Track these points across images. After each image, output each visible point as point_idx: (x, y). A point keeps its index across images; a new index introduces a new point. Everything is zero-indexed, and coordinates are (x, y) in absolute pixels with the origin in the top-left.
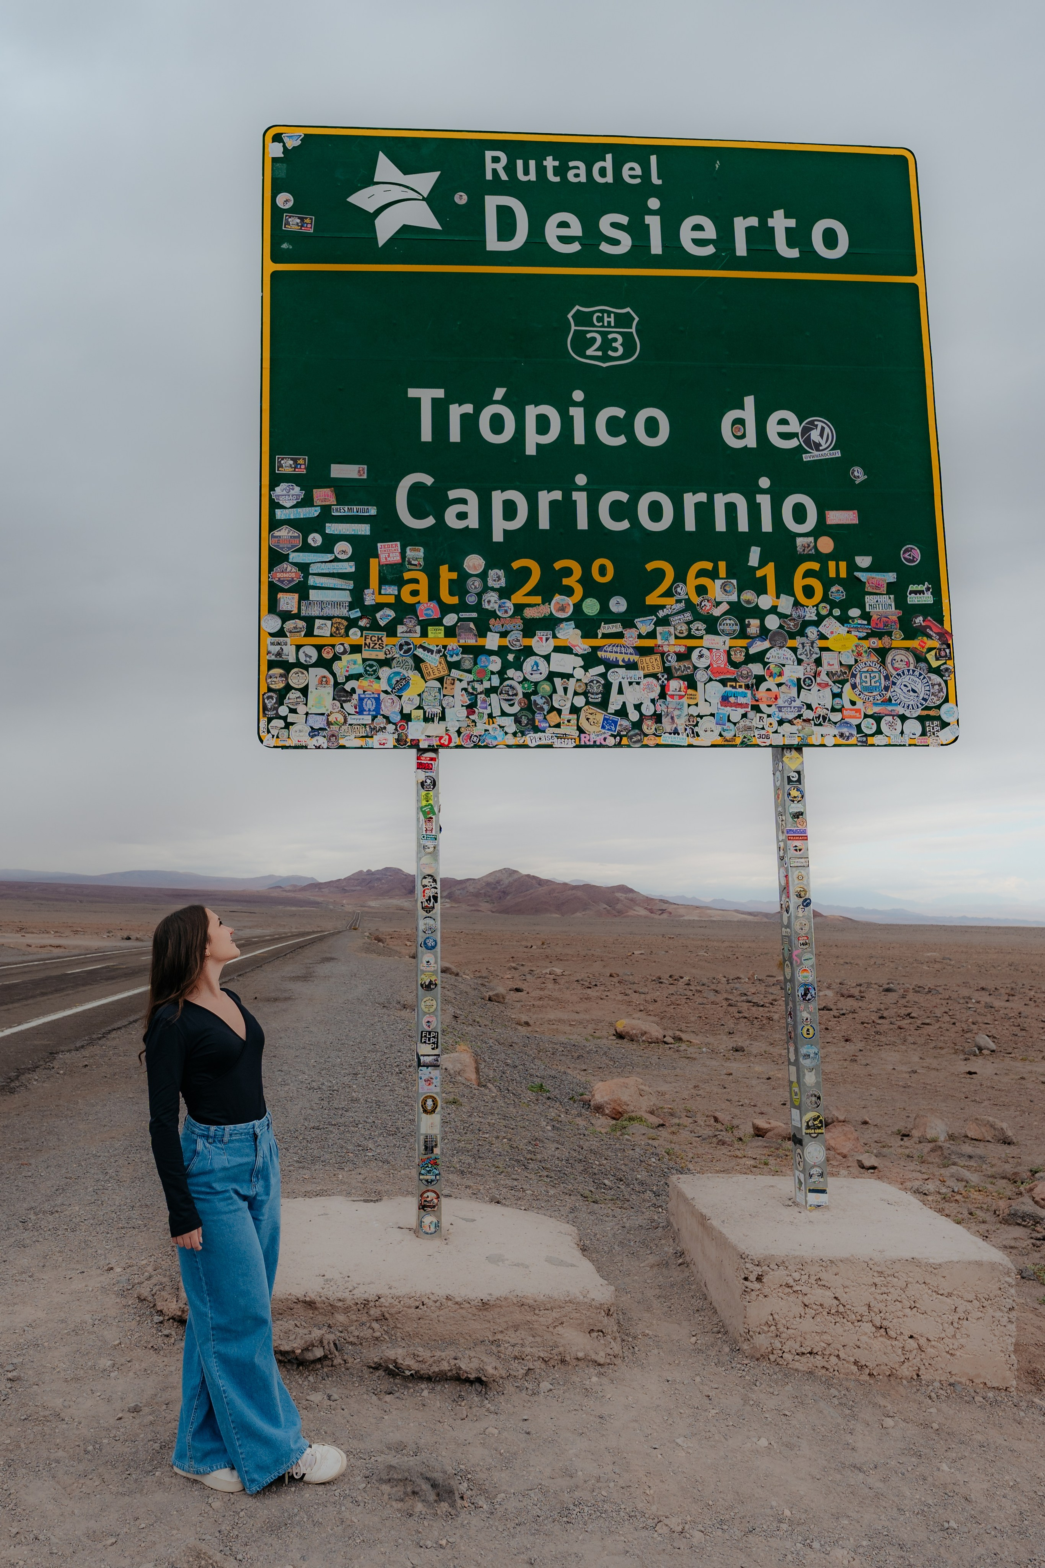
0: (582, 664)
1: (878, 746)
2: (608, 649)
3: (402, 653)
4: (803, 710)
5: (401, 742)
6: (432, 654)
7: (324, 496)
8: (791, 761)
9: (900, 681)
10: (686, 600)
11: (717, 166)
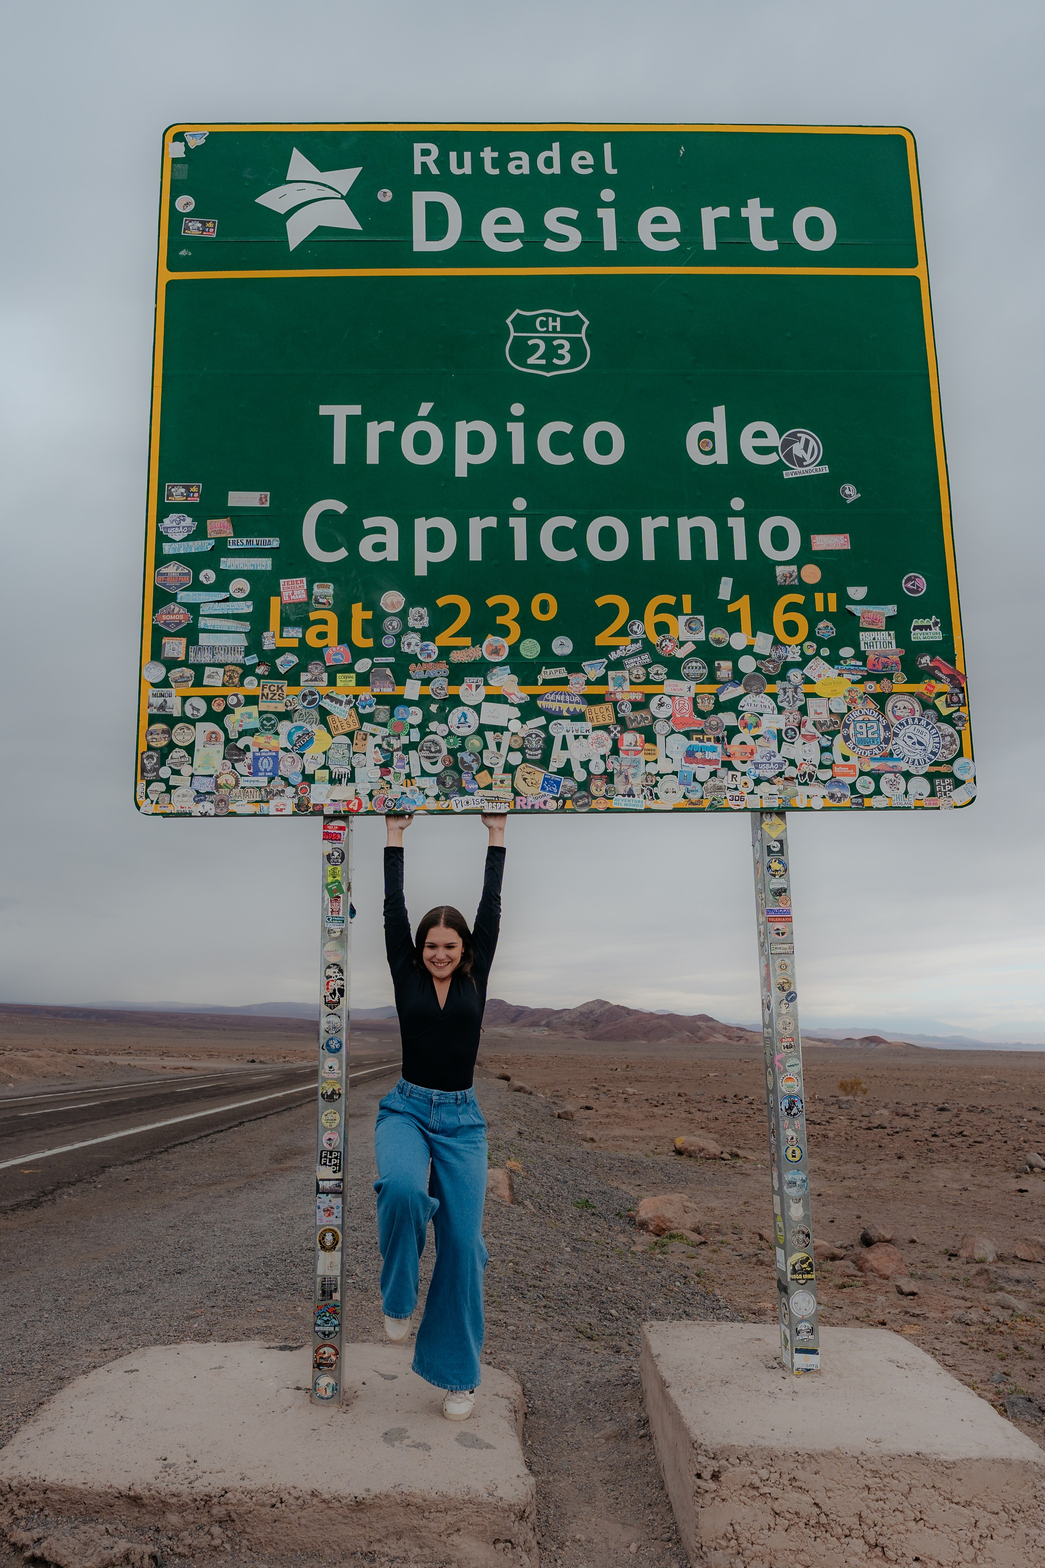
0: (519, 714)
1: (878, 809)
2: (550, 698)
3: (305, 704)
4: (784, 767)
5: (302, 809)
6: (341, 705)
7: (219, 527)
8: (772, 828)
9: (903, 731)
10: (643, 639)
11: (682, 153)
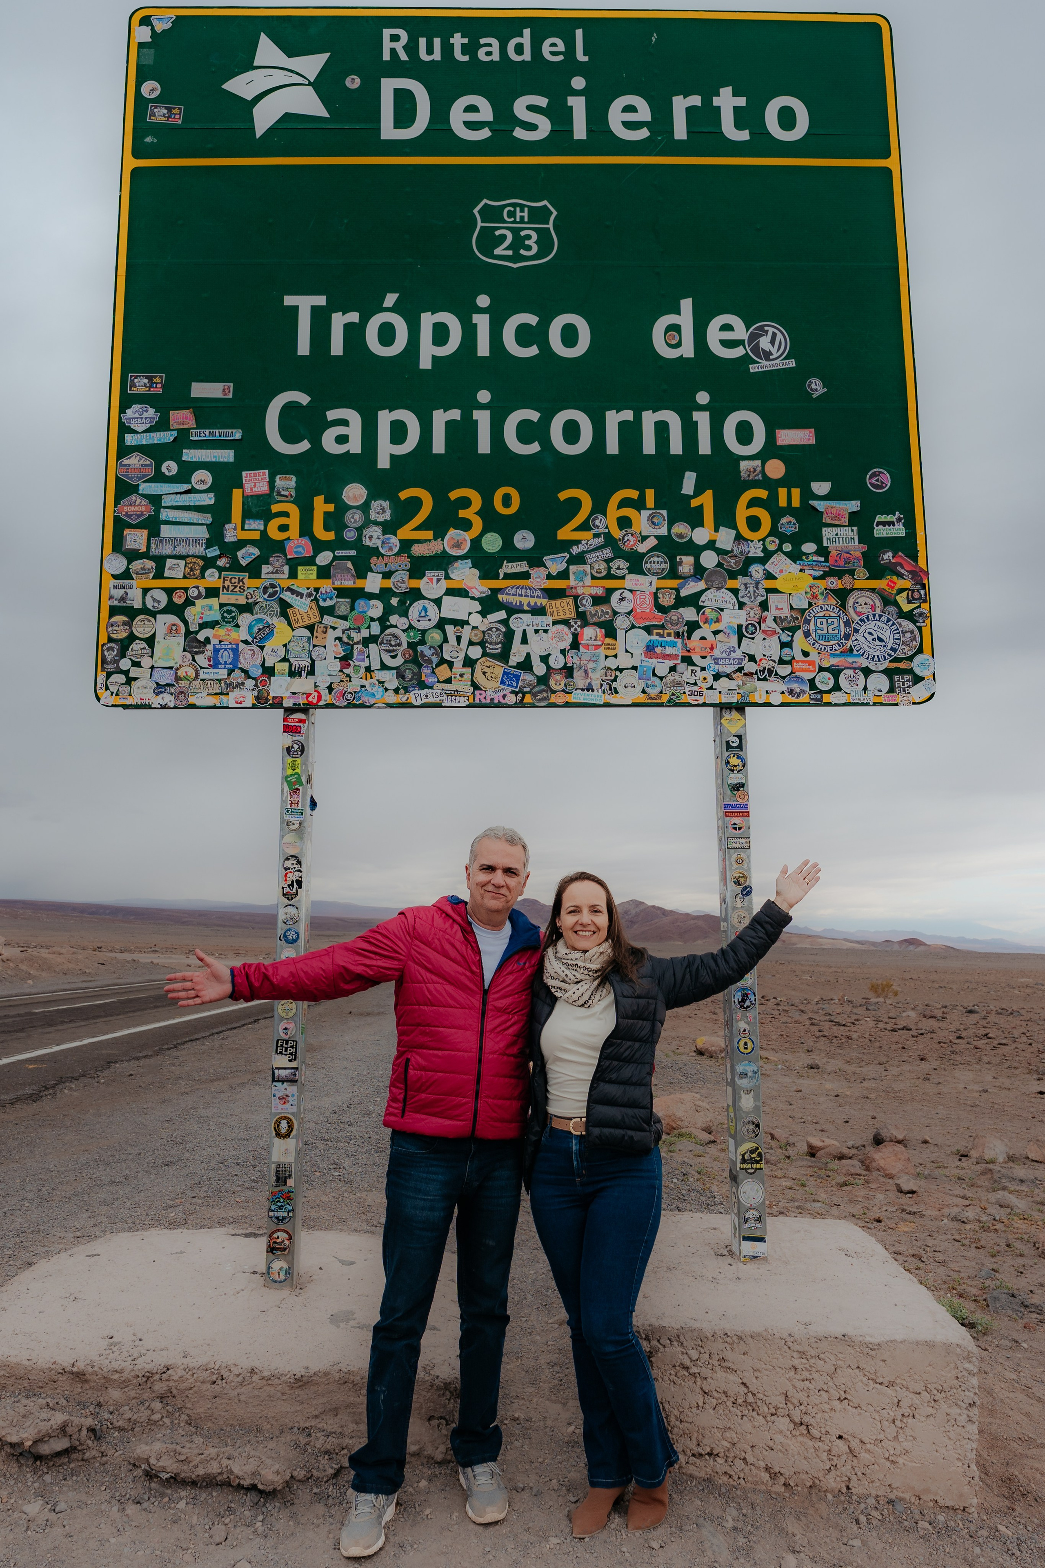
0: (479, 608)
1: (836, 705)
3: (266, 596)
4: (744, 662)
5: (262, 701)
6: (302, 598)
7: (181, 418)
8: (732, 723)
9: (863, 627)
10: (605, 534)
11: (654, 40)
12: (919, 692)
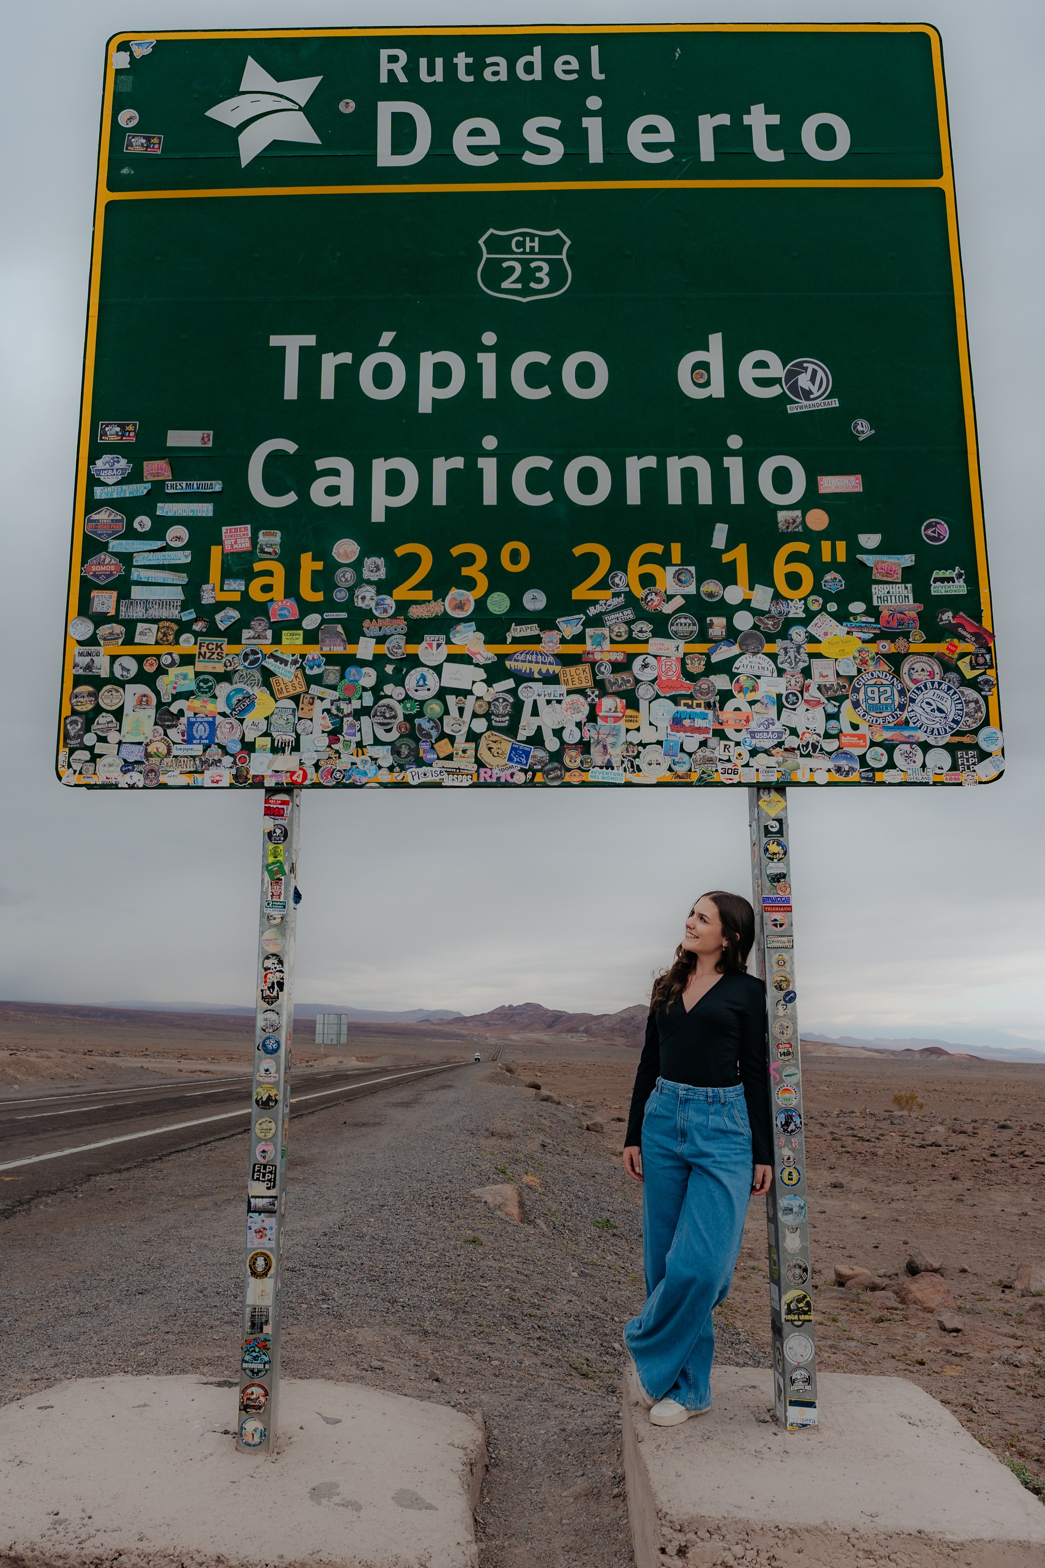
0: (485, 676)
1: (891, 784)
2: (520, 658)
3: (246, 664)
4: (784, 736)
5: (240, 780)
6: (286, 665)
7: (156, 469)
8: (771, 806)
10: (625, 593)
11: (678, 55)
12: (985, 770)
